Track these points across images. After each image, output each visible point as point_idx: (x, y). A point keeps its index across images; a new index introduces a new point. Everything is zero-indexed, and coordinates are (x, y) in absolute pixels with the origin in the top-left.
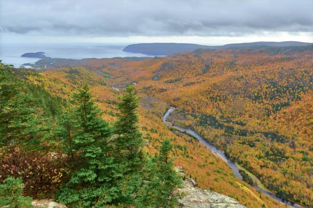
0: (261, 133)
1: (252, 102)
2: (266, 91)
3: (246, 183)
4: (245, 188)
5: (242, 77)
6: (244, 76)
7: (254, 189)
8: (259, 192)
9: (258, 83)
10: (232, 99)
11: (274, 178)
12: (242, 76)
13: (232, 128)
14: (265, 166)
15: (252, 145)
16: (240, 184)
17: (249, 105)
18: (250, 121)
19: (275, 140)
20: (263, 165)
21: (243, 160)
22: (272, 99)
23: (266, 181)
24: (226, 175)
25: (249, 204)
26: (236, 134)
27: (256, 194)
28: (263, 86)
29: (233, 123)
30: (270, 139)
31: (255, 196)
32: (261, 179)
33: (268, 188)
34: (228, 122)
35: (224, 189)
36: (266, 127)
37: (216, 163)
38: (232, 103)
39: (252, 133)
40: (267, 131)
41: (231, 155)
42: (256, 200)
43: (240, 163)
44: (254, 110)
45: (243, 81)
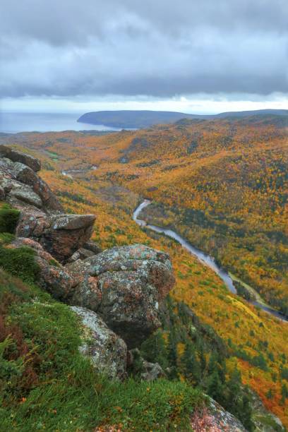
0: (264, 232)
1: (253, 192)
2: (271, 177)
3: (241, 298)
4: (239, 304)
5: (240, 158)
6: (243, 157)
7: (250, 305)
8: (258, 309)
9: (261, 165)
10: (226, 188)
11: (277, 291)
12: (241, 156)
13: (226, 227)
14: (267, 276)
15: (250, 249)
16: (232, 299)
17: (248, 195)
18: (249, 217)
19: (281, 241)
20: (263, 274)
21: (238, 268)
22: (278, 187)
23: (267, 294)
24: (214, 287)
25: (243, 322)
26: (230, 234)
27: (253, 311)
28: (267, 169)
29: (227, 220)
30: (275, 240)
31: (252, 314)
32: (261, 292)
33: (269, 303)
34: (221, 219)
35: (210, 304)
36: (270, 225)
37: (202, 272)
38: (227, 193)
39: (252, 233)
40: (270, 230)
41: (223, 262)
42: (252, 318)
43: (234, 273)
44: (254, 202)
45: (241, 163)
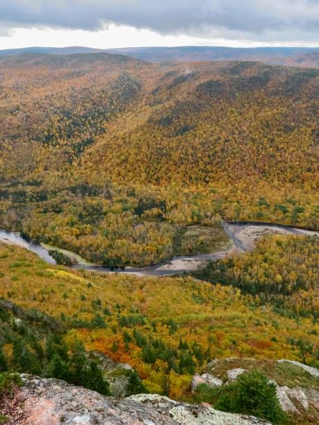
0: (67, 189)
1: (43, 146)
2: (59, 127)
3: (62, 267)
4: (62, 273)
5: (18, 108)
6: (21, 107)
7: (73, 270)
8: (82, 271)
9: (44, 114)
10: (10, 148)
11: (96, 246)
12: (18, 106)
13: (23, 194)
14: (83, 234)
15: (58, 210)
16: (52, 271)
17: (39, 151)
18: (47, 175)
19: (87, 194)
20: (78, 233)
21: (50, 235)
22: (69, 137)
23: (88, 252)
24: (29, 266)
25: (71, 291)
26: (31, 200)
27: (78, 275)
28: (52, 118)
29: (23, 184)
30: (80, 195)
31: (77, 278)
32: (80, 252)
33: (92, 261)
34: (14, 185)
35: (30, 286)
36: (71, 180)
37: (10, 254)
38: (13, 153)
39: (54, 193)
40: (73, 185)
41: (31, 235)
42: (79, 282)
43: (47, 242)
44: (48, 158)
45: (20, 114)
